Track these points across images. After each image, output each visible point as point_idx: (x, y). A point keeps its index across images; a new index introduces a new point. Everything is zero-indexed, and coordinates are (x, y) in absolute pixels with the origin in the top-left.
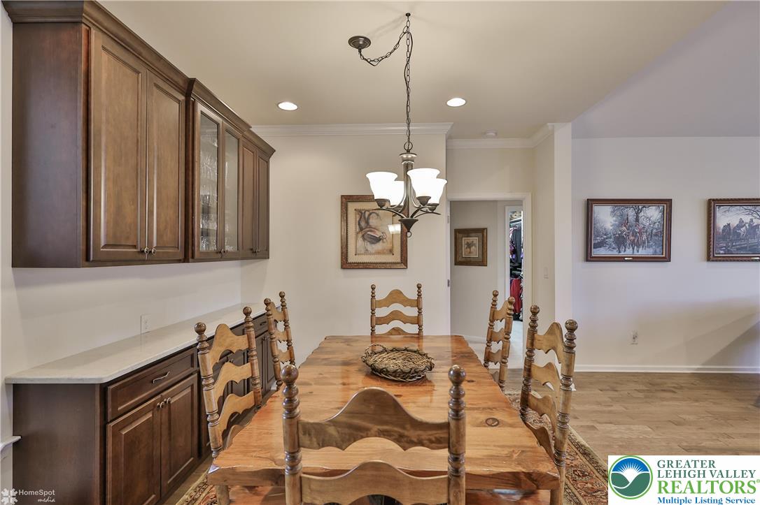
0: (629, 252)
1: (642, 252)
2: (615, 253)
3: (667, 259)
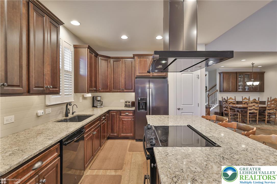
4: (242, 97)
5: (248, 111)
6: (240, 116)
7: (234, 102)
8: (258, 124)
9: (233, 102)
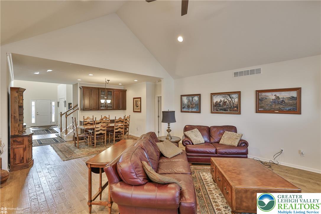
0: (190, 110)
1: (194, 110)
2: (187, 110)
3: (200, 112)
4: (84, 117)
5: (95, 133)
6: (90, 139)
7: (92, 122)
8: (96, 147)
9: (90, 122)
